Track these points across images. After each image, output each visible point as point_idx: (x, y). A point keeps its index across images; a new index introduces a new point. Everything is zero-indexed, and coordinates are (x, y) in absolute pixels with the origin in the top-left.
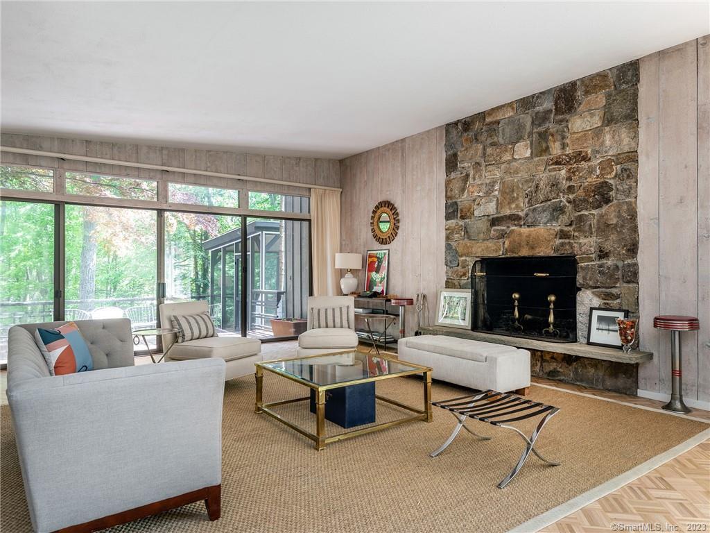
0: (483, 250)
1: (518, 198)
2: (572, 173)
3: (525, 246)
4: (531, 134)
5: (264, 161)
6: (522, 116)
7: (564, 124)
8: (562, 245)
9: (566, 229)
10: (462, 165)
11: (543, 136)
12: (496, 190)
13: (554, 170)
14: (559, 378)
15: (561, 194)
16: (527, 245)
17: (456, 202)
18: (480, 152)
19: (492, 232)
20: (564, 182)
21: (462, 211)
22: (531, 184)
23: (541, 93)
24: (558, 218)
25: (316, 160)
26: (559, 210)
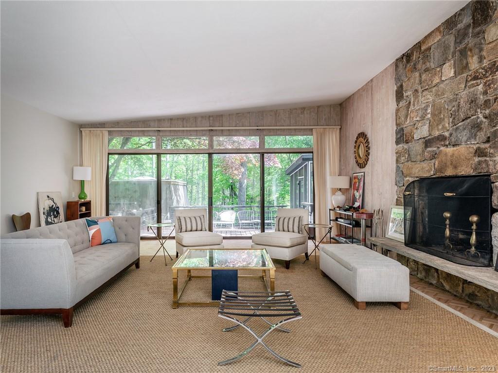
0: (419, 171)
1: (444, 119)
2: (487, 85)
3: (450, 166)
4: (454, 53)
5: (276, 114)
6: (447, 37)
7: (481, 36)
8: (480, 163)
9: (483, 146)
10: (407, 94)
11: (463, 53)
12: (429, 113)
13: (473, 86)
14: (477, 302)
15: (479, 110)
16: (451, 164)
17: (402, 128)
18: (417, 81)
19: (426, 154)
20: (482, 97)
21: (406, 136)
22: (454, 103)
23: (461, 10)
24: (476, 135)
25: (319, 107)
26: (477, 126)
